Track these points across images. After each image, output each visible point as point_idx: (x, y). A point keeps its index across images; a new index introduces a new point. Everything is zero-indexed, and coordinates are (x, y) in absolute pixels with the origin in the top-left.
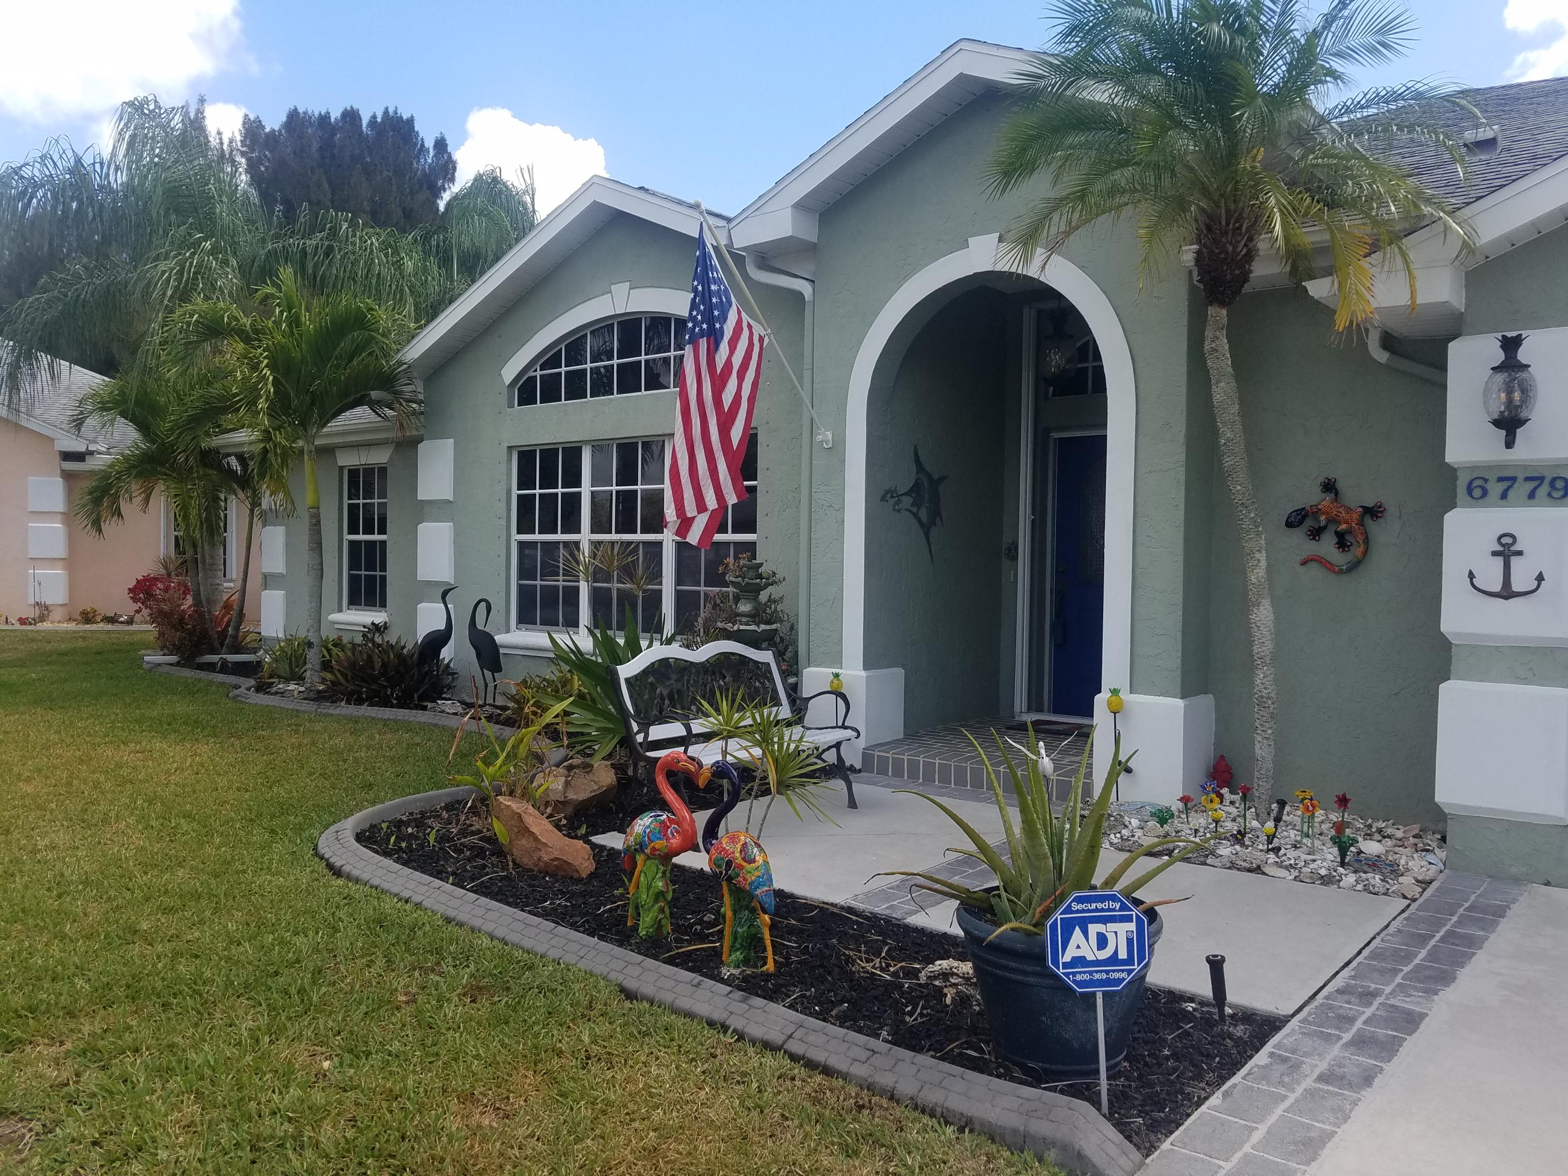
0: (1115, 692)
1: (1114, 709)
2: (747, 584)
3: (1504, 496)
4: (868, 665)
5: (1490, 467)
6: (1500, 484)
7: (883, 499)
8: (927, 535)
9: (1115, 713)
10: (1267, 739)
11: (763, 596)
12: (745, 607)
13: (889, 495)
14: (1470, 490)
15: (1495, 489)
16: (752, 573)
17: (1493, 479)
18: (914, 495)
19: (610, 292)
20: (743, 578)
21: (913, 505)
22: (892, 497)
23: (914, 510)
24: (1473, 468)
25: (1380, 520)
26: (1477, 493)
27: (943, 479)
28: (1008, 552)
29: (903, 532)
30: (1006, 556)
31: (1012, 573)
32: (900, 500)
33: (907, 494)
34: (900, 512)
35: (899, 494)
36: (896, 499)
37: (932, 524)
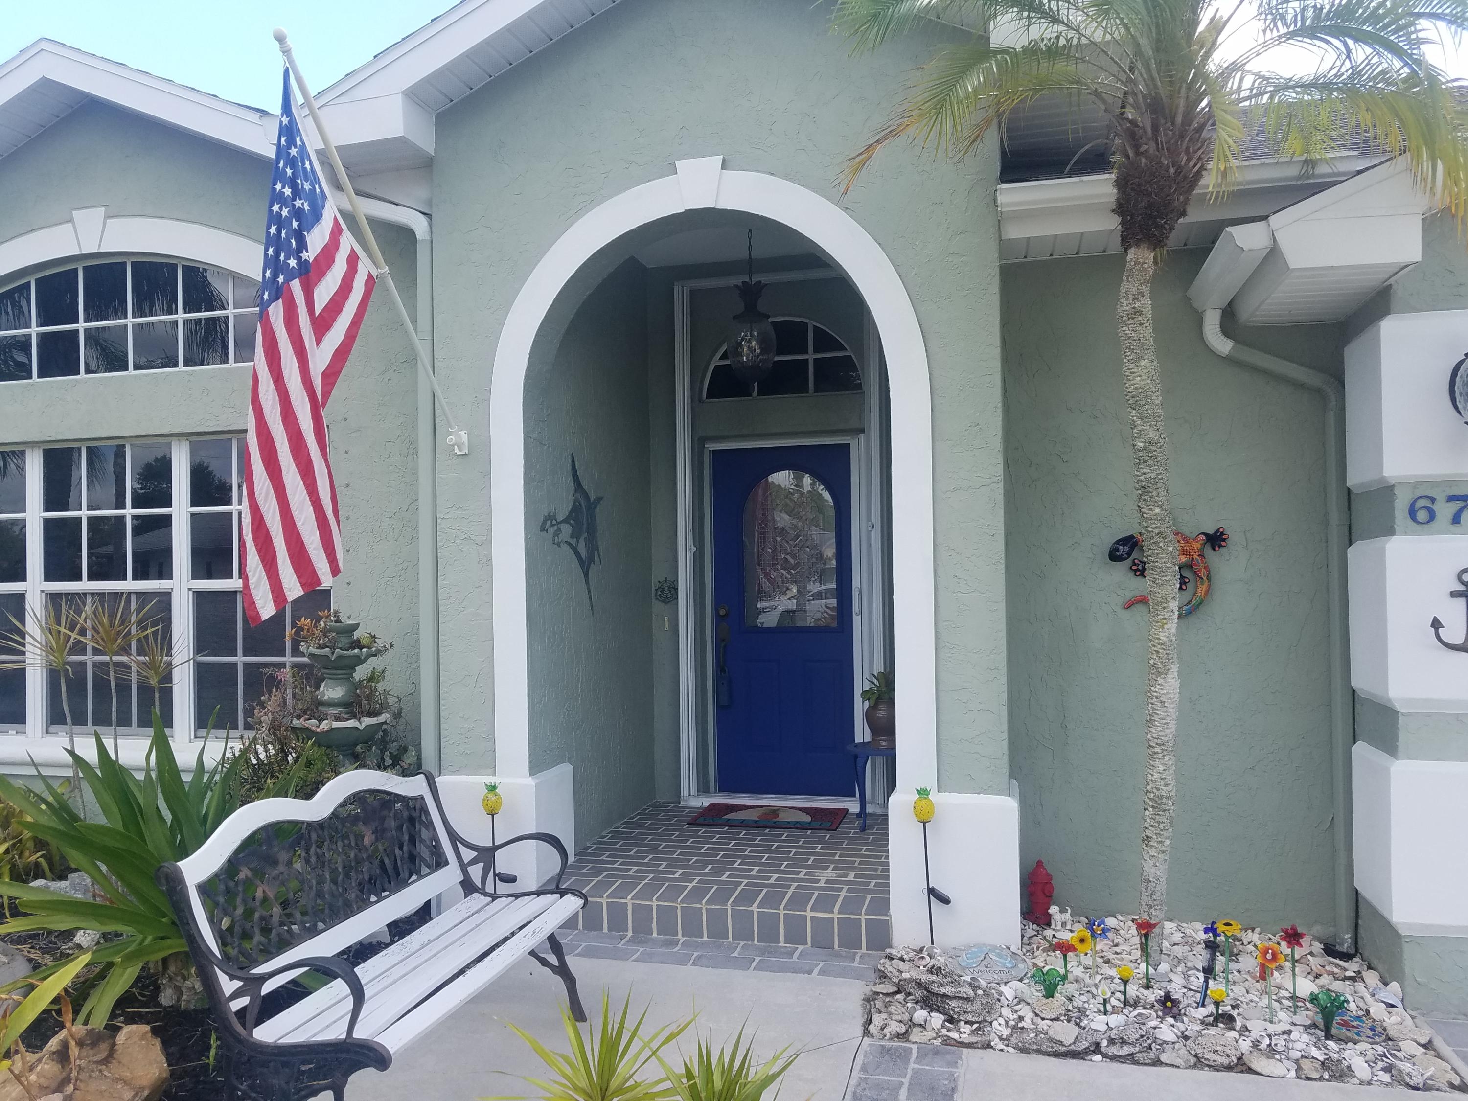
0: (923, 793)
1: (925, 818)
2: (340, 657)
3: (1456, 519)
4: (536, 766)
5: (1436, 484)
6: (1451, 504)
7: (543, 529)
8: (586, 574)
9: (924, 823)
10: (1163, 852)
11: (361, 673)
12: (332, 691)
13: (548, 523)
14: (1412, 513)
15: (1445, 510)
16: (344, 641)
17: (1441, 497)
18: (572, 522)
19: (71, 220)
20: (333, 648)
21: (572, 537)
22: (552, 525)
23: (573, 542)
24: (1416, 484)
25: (1223, 550)
26: (1422, 515)
27: (599, 499)
28: (659, 593)
29: (563, 573)
30: (657, 599)
31: (666, 620)
32: (559, 530)
33: (566, 521)
34: (559, 546)
35: (558, 521)
36: (556, 527)
37: (591, 560)
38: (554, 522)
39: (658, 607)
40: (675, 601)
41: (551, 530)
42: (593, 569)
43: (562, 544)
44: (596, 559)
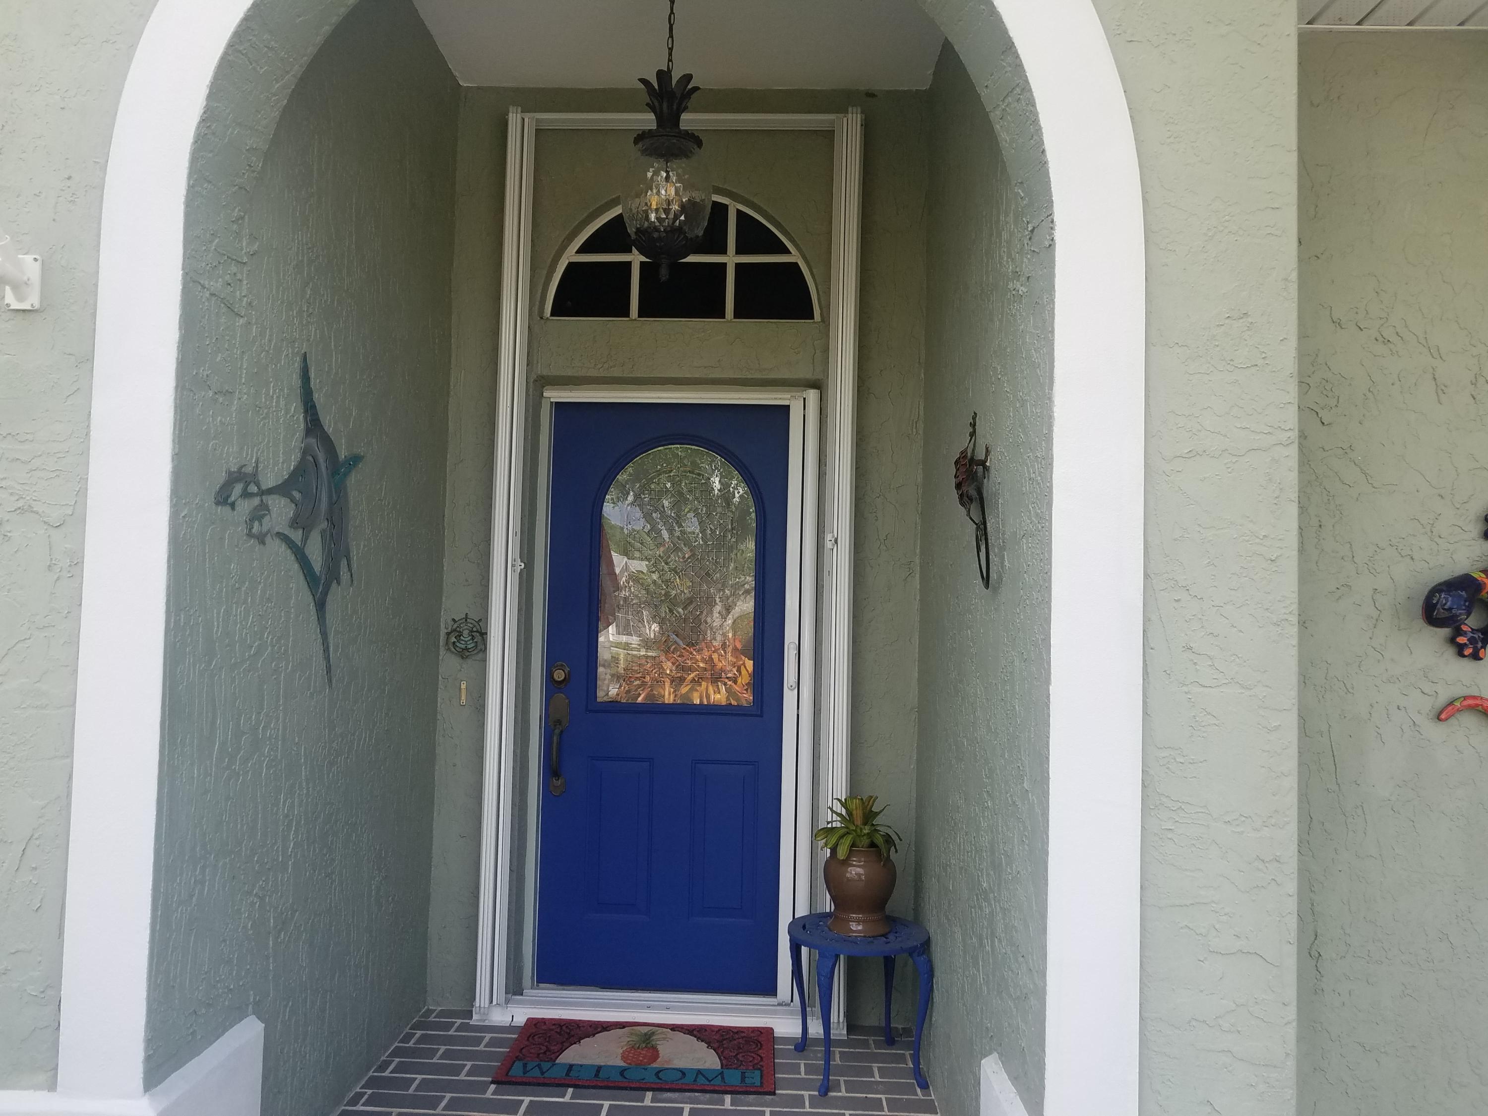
8: (321, 606)
13: (238, 488)
18: (297, 495)
27: (355, 460)
28: (453, 639)
29: (269, 600)
30: (449, 649)
31: (463, 686)
32: (264, 507)
33: (281, 489)
34: (263, 543)
35: (264, 487)
36: (256, 501)
37: (333, 575)
38: (253, 489)
39: (449, 663)
40: (480, 655)
41: (245, 507)
42: (336, 597)
43: (268, 539)
44: (344, 575)
